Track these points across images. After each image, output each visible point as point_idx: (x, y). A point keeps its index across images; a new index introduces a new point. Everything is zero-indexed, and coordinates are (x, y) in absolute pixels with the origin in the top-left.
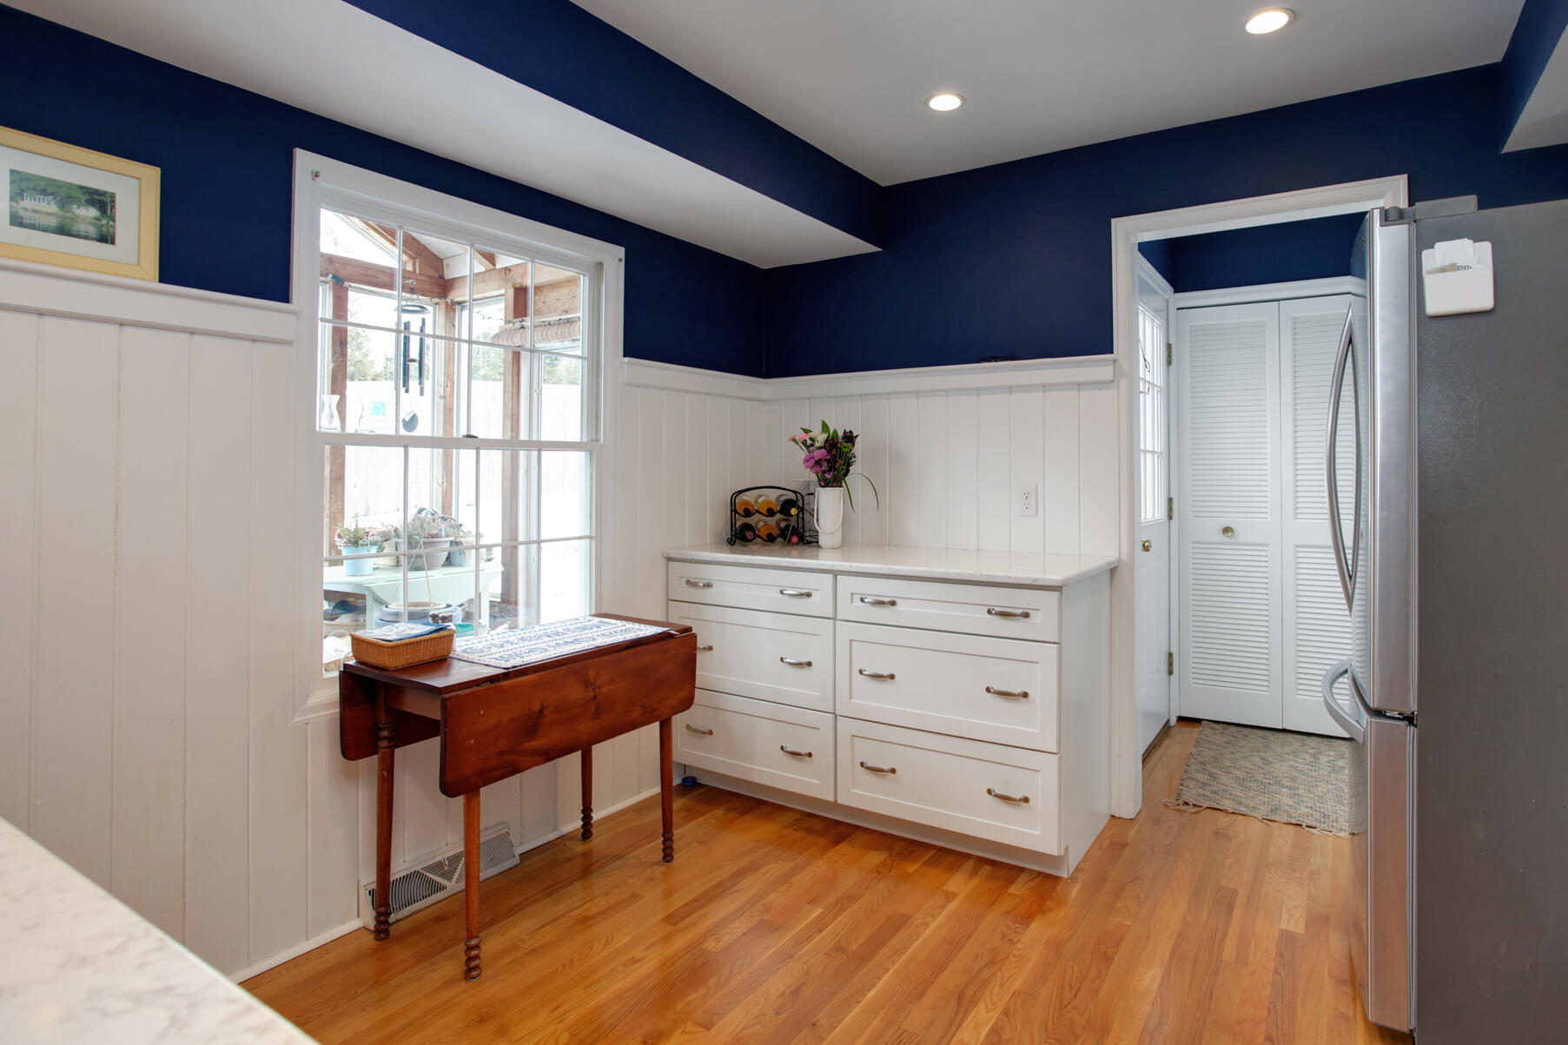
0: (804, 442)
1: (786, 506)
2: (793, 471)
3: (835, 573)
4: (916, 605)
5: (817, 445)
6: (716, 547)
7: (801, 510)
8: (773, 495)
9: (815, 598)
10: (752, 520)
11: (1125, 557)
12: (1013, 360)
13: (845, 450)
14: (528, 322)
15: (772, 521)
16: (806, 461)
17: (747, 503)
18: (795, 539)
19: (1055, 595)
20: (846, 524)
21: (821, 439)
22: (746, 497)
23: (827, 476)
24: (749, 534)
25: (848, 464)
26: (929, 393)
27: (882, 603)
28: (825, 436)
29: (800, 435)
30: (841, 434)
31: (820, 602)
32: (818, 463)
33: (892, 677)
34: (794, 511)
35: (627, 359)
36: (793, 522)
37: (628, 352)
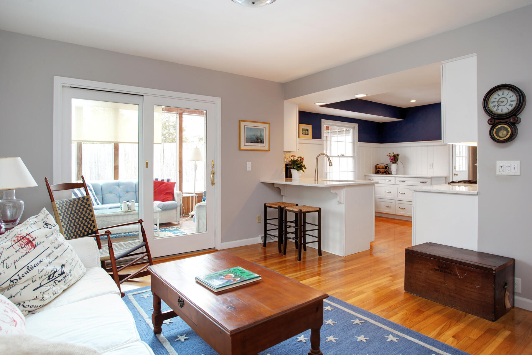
0: (389, 156)
1: (386, 167)
2: (386, 161)
3: (395, 177)
4: (409, 182)
5: (392, 156)
6: (373, 174)
7: (389, 168)
8: (383, 165)
9: (392, 181)
10: (379, 170)
11: (448, 175)
12: (428, 141)
13: (397, 157)
14: (329, 131)
15: (383, 170)
16: (390, 159)
17: (378, 166)
18: (388, 173)
19: (430, 179)
20: (397, 170)
21: (392, 155)
22: (378, 165)
23: (394, 162)
24: (379, 172)
25: (398, 160)
26: (413, 146)
27: (403, 181)
28: (393, 155)
29: (389, 154)
30: (396, 154)
31: (393, 182)
32: (392, 159)
33: (405, 193)
34: (387, 168)
35: (359, 142)
36: (387, 170)
37: (359, 141)
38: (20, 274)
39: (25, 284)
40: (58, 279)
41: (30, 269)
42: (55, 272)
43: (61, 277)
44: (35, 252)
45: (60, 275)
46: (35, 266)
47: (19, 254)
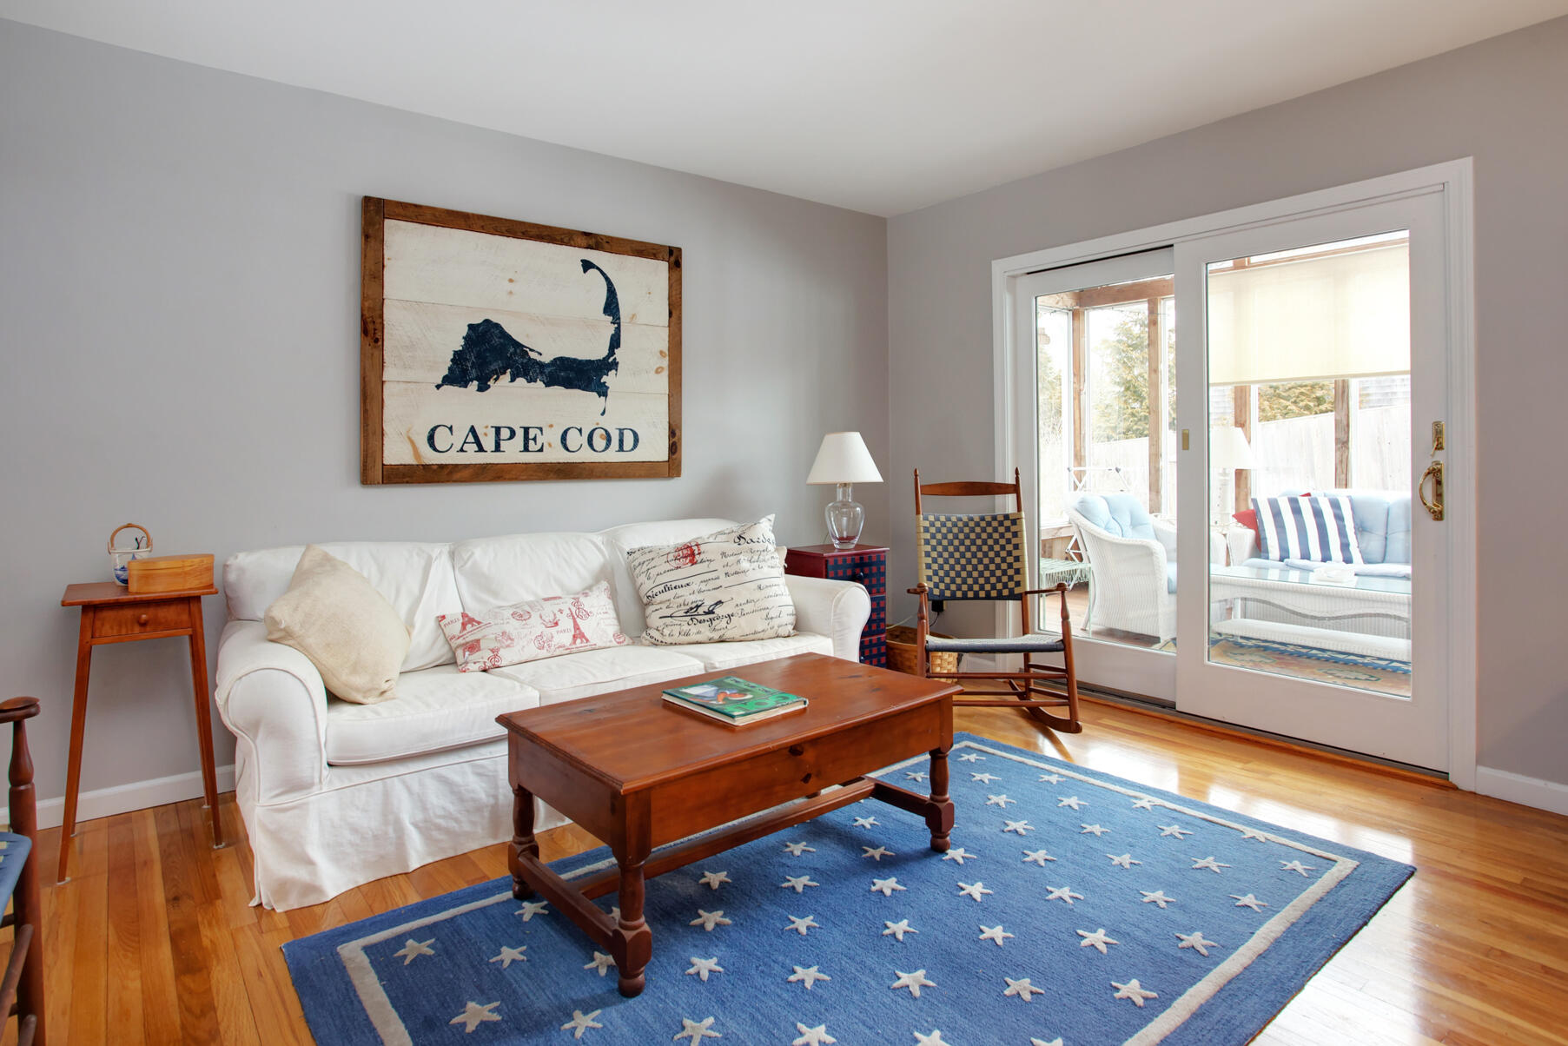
38: (656, 590)
39: (658, 607)
40: (699, 618)
41: (667, 589)
42: (698, 607)
43: (707, 617)
44: (689, 570)
45: (706, 613)
46: (675, 588)
47: (668, 567)
